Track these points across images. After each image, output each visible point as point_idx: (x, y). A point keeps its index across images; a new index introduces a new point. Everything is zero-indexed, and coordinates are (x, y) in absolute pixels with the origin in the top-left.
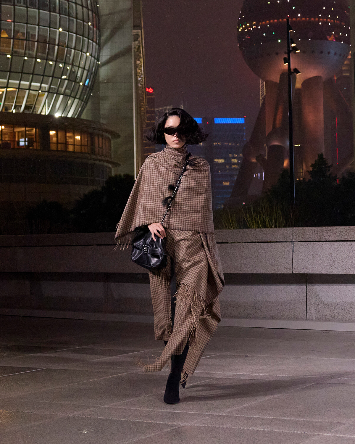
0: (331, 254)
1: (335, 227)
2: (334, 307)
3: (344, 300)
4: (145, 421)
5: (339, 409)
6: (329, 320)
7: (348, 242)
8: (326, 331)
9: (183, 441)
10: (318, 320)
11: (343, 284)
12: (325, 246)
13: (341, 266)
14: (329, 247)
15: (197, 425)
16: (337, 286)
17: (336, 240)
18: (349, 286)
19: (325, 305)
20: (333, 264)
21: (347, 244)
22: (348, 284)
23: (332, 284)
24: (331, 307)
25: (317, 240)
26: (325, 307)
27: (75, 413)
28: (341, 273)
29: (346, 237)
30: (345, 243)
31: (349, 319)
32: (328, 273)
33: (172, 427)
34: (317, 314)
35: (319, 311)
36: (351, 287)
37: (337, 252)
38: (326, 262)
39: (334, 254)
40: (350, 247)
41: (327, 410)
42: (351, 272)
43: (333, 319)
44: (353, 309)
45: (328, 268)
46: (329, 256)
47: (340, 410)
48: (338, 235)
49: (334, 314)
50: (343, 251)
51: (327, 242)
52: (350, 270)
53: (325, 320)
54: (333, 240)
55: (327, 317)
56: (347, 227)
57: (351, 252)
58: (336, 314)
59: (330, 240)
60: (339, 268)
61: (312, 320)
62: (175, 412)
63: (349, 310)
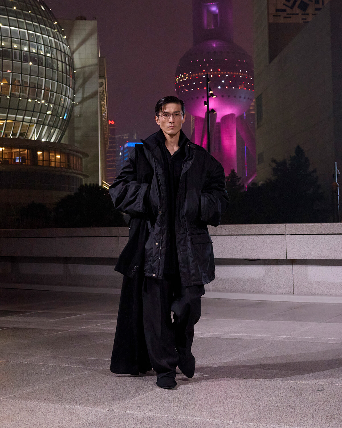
0: (222, 244)
1: (225, 226)
2: (225, 282)
3: (232, 277)
4: (72, 366)
5: (210, 357)
6: (222, 291)
7: (234, 236)
8: (219, 299)
9: (95, 381)
10: (213, 291)
11: (231, 266)
12: (218, 238)
13: (229, 253)
14: (221, 239)
15: (108, 369)
16: (227, 267)
17: (226, 234)
18: (235, 267)
19: (219, 280)
20: (224, 251)
21: (233, 237)
22: (235, 266)
23: (223, 266)
24: (223, 282)
25: (213, 234)
26: (219, 282)
27: (24, 361)
28: (229, 257)
29: (233, 232)
30: (232, 236)
31: (235, 290)
32: (220, 258)
33: (90, 370)
34: (213, 287)
35: (215, 285)
36: (237, 267)
37: (227, 243)
38: (219, 250)
39: (224, 244)
40: (236, 240)
41: (203, 357)
42: (236, 257)
43: (225, 290)
44: (238, 283)
45: (220, 254)
46: (221, 246)
47: (212, 357)
48: (227, 230)
49: (225, 287)
50: (231, 242)
51: (220, 236)
52: (235, 256)
53: (219, 291)
54: (224, 234)
55: (220, 289)
56: (234, 226)
57: (236, 243)
58: (227, 287)
59: (222, 234)
60: (228, 255)
61: (210, 291)
62: (95, 360)
63: (235, 284)
